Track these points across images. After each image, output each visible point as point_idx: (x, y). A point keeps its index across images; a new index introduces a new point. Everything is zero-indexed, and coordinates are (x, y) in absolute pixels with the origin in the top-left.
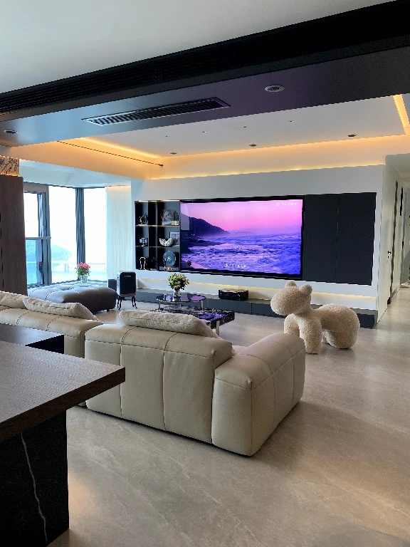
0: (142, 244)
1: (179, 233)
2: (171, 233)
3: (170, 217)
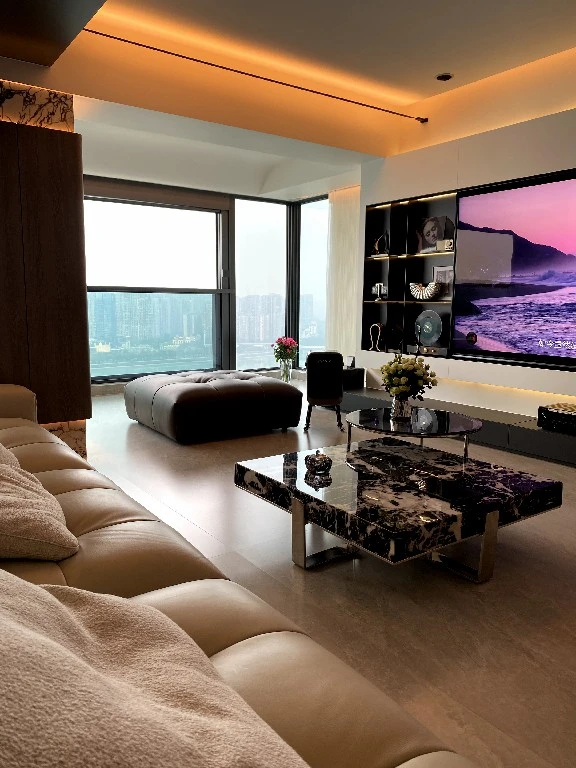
0: (375, 296)
1: (451, 268)
2: (437, 269)
3: (435, 232)
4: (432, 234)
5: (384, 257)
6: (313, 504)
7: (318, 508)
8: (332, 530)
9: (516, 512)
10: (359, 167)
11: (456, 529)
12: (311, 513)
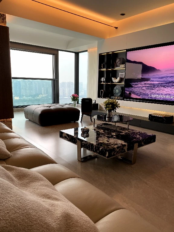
0: (102, 82)
1: (124, 73)
2: (120, 73)
3: (120, 62)
4: (119, 63)
5: (105, 69)
6: (84, 142)
7: (85, 143)
8: (89, 150)
9: (143, 144)
10: (97, 41)
11: (126, 148)
12: (83, 145)
